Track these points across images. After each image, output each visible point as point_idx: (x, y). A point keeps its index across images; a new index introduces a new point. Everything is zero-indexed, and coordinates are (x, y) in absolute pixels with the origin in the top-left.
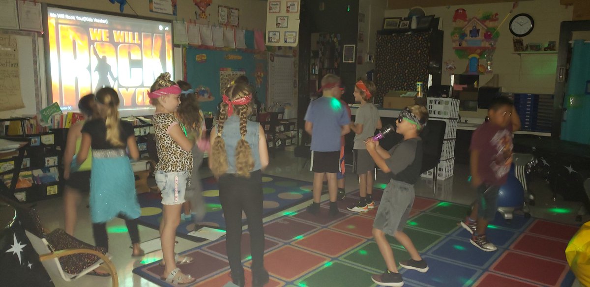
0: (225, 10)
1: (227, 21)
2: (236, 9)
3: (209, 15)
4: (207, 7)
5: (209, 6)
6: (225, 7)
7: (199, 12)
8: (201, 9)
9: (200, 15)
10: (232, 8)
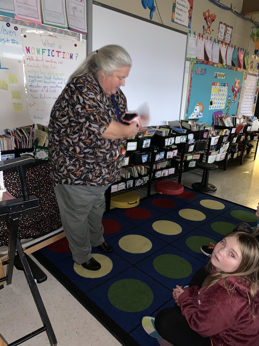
0: (224, 26)
1: (223, 38)
2: (231, 27)
3: (213, 30)
4: (212, 22)
5: (213, 22)
6: (224, 24)
7: (206, 27)
8: (208, 24)
9: (206, 30)
10: (229, 26)
